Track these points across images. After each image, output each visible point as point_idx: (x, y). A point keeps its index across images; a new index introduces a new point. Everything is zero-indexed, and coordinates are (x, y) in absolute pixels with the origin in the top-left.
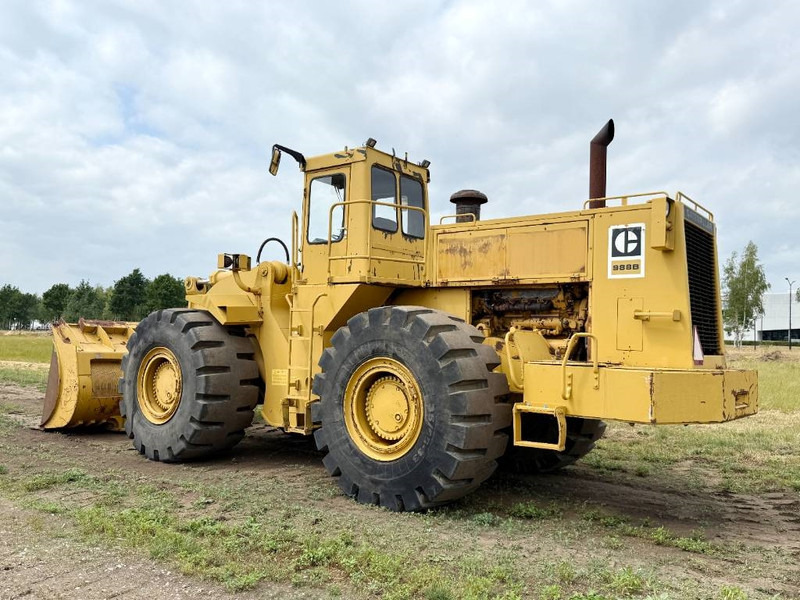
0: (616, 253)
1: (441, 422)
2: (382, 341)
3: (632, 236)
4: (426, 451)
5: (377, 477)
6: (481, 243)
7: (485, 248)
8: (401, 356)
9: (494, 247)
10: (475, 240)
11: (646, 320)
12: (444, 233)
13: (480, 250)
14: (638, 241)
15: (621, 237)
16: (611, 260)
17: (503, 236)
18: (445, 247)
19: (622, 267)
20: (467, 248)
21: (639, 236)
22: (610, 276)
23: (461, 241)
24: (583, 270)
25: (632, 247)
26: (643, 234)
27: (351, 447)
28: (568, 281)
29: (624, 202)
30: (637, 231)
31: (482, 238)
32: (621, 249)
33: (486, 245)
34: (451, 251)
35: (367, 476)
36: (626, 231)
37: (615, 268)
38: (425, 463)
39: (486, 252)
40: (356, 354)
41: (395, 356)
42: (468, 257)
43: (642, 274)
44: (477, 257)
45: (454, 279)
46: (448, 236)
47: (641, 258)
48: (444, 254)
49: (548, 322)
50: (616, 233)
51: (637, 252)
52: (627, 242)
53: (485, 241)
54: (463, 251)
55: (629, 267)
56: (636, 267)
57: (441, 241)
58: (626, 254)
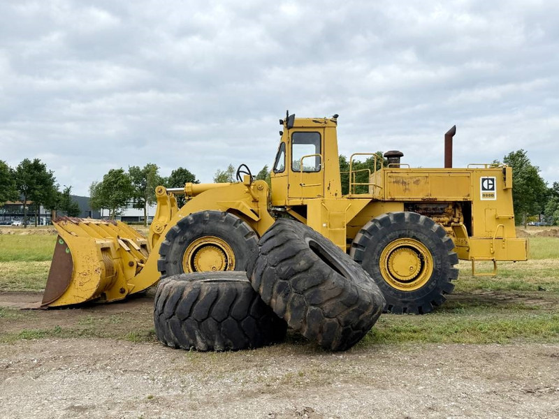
0: (484, 189)
1: (445, 268)
2: (406, 230)
3: (490, 182)
4: (437, 282)
5: (406, 299)
6: (415, 180)
7: (417, 182)
8: (419, 237)
9: (422, 182)
10: (411, 178)
11: (498, 219)
12: (392, 172)
13: (414, 183)
14: (493, 184)
15: (486, 182)
16: (482, 192)
17: (427, 177)
18: (392, 180)
19: (487, 195)
20: (407, 181)
21: (493, 182)
22: (482, 199)
23: (402, 177)
24: (469, 195)
25: (491, 187)
26: (495, 182)
27: (387, 287)
28: (462, 200)
29: (486, 167)
30: (493, 180)
31: (415, 177)
32: (486, 187)
33: (418, 181)
34: (397, 182)
35: (400, 299)
36: (488, 179)
37: (484, 195)
38: (436, 288)
39: (418, 184)
40: (388, 237)
41: (414, 237)
42: (407, 187)
43: (495, 199)
44: (412, 186)
45: (398, 197)
46: (394, 175)
47: (495, 191)
48: (392, 184)
49: (442, 219)
50: (484, 180)
51: (493, 189)
52: (489, 184)
53: (417, 179)
54: (404, 183)
55: (489, 195)
56: (493, 195)
57: (390, 177)
58: (488, 189)
